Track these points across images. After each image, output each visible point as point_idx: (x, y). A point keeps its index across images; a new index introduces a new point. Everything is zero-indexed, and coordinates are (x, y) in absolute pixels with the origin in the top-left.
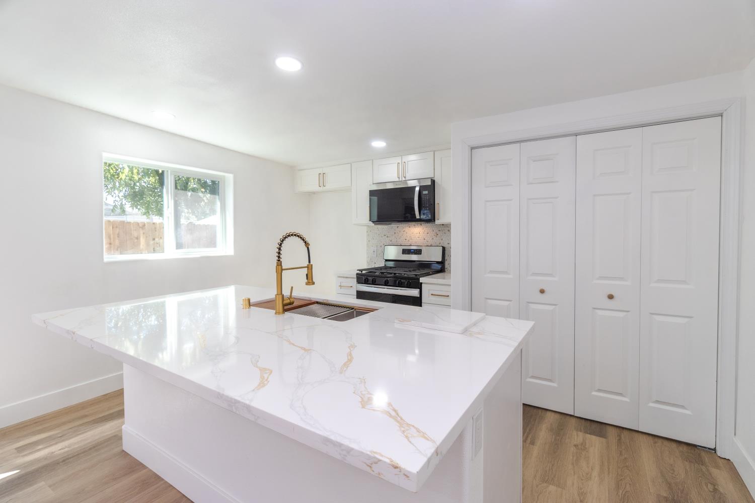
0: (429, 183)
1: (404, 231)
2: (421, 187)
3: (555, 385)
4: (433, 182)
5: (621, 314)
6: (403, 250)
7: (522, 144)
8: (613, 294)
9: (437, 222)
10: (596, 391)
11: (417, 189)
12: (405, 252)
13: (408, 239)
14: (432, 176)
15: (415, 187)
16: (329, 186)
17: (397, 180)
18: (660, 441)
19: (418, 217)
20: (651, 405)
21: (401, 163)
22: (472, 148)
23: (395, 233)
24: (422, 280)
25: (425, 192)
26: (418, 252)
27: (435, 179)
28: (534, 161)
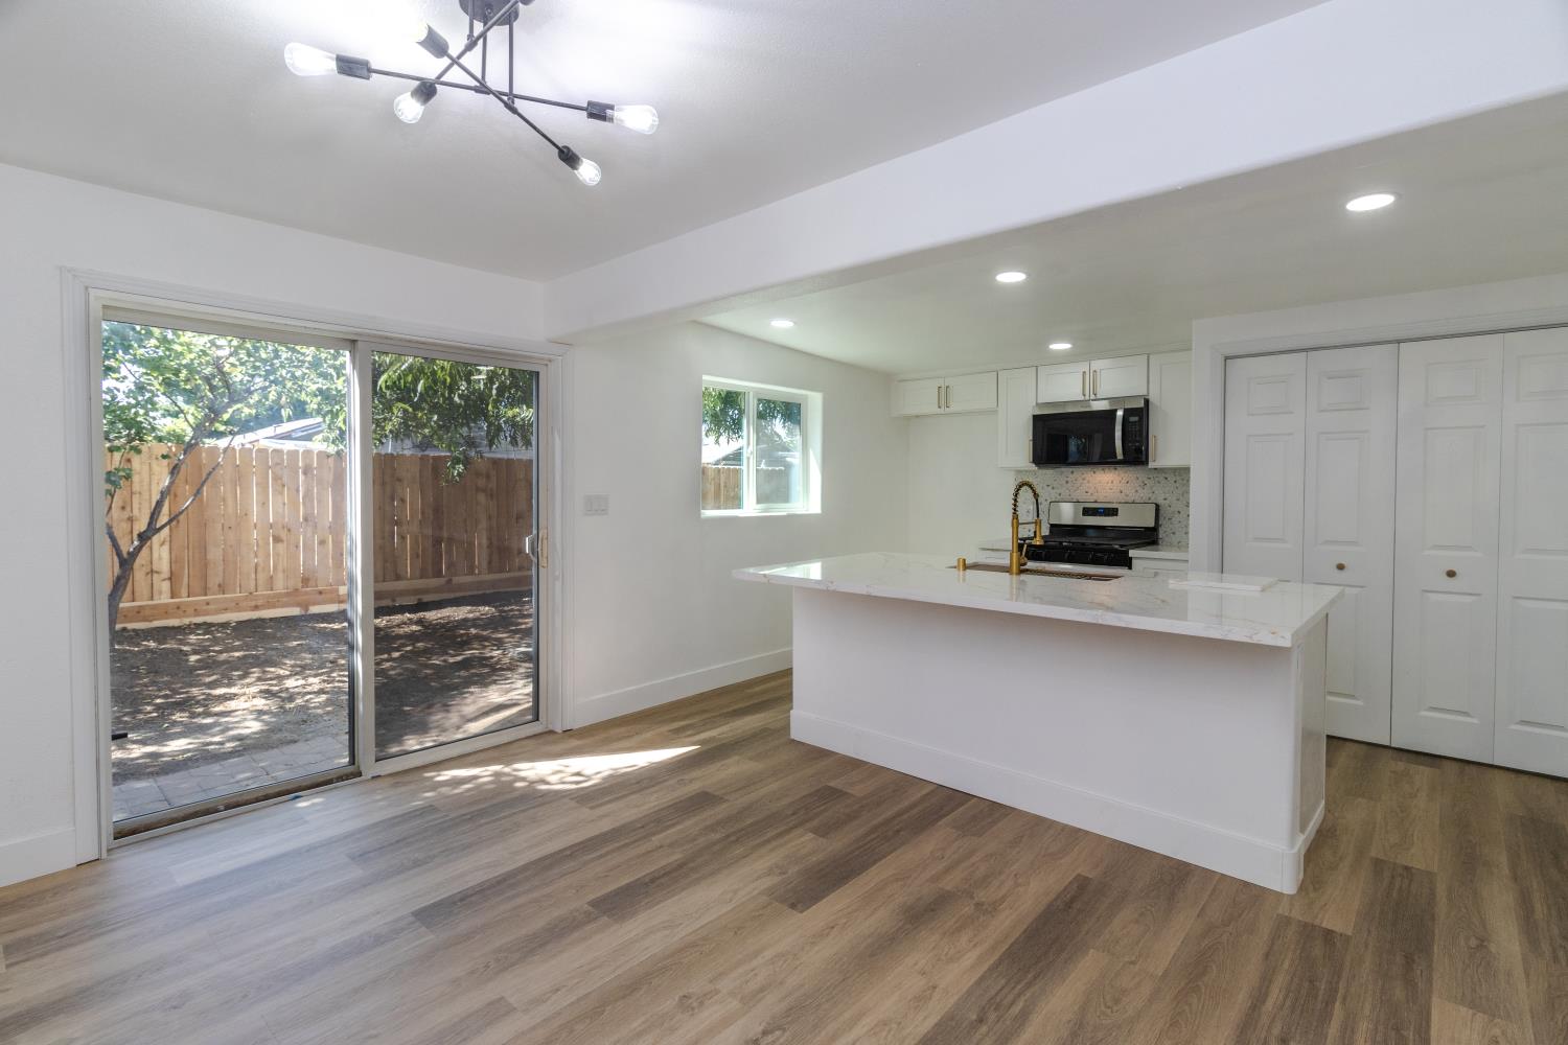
0: (1141, 404)
1: (1084, 479)
2: (1126, 411)
3: (1360, 703)
4: (1147, 402)
5: (1468, 599)
6: (1084, 509)
7: (1311, 354)
8: (1454, 569)
9: (1151, 465)
10: (1425, 710)
11: (1120, 413)
12: (1087, 512)
13: (1090, 491)
14: (1145, 393)
15: (1116, 410)
16: (954, 408)
17: (1082, 398)
18: (1525, 778)
19: (1120, 456)
20: (1514, 727)
21: (1088, 373)
22: (1226, 358)
23: (1067, 482)
24: (1132, 553)
25: (1134, 419)
26: (1113, 512)
27: (1152, 399)
28: (1330, 378)
